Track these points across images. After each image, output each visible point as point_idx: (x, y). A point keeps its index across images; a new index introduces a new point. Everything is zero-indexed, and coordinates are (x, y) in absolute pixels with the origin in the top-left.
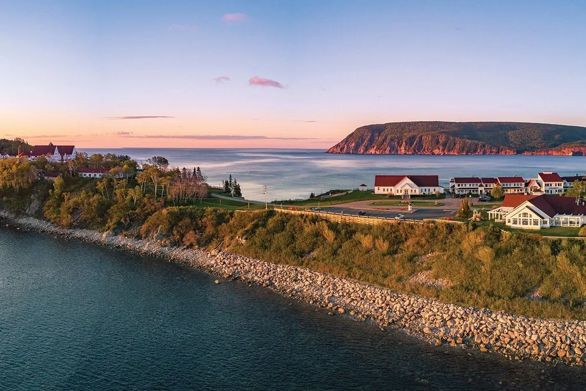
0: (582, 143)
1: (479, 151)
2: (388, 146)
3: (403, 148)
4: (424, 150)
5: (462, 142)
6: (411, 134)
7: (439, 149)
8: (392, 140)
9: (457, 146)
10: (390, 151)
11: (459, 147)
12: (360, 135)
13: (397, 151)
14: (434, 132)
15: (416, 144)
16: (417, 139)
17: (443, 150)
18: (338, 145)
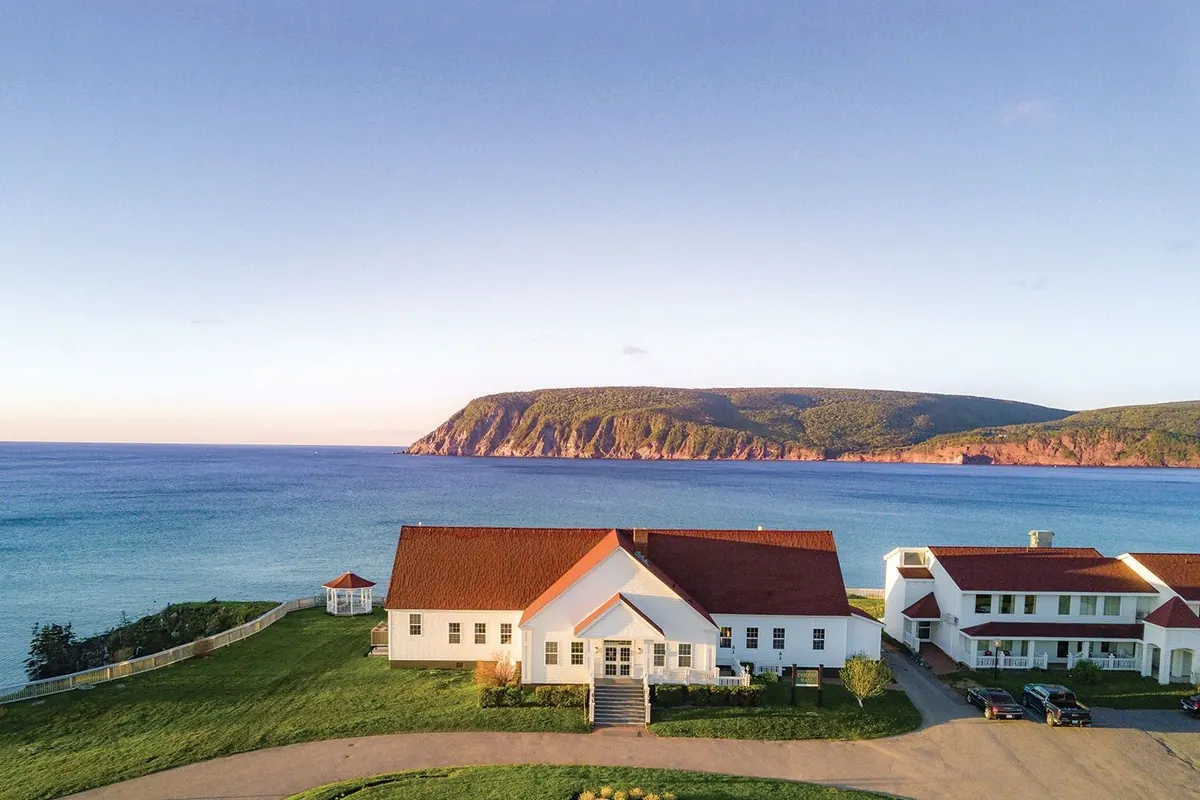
0: (986, 435)
1: (737, 451)
2: (539, 439)
3: (571, 443)
4: (618, 449)
5: (700, 432)
6: (591, 414)
7: (650, 446)
8: (548, 426)
9: (691, 441)
10: (544, 451)
11: (695, 443)
12: (478, 415)
13: (559, 451)
14: (638, 410)
15: (601, 437)
16: (604, 423)
17: (659, 450)
18: (430, 438)
